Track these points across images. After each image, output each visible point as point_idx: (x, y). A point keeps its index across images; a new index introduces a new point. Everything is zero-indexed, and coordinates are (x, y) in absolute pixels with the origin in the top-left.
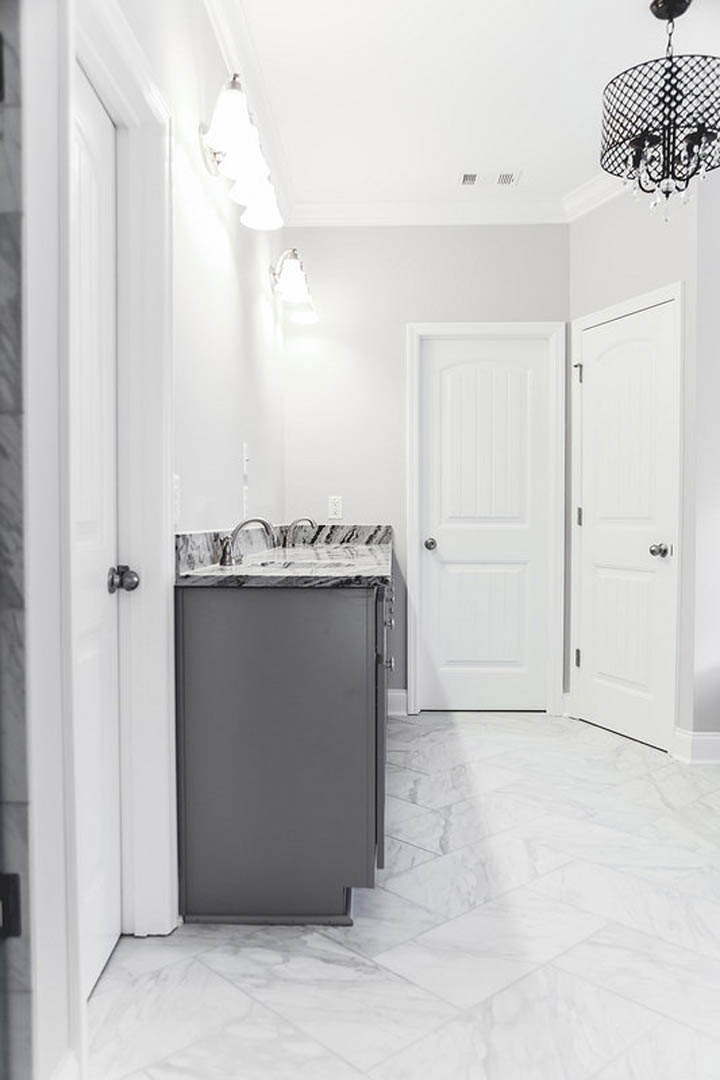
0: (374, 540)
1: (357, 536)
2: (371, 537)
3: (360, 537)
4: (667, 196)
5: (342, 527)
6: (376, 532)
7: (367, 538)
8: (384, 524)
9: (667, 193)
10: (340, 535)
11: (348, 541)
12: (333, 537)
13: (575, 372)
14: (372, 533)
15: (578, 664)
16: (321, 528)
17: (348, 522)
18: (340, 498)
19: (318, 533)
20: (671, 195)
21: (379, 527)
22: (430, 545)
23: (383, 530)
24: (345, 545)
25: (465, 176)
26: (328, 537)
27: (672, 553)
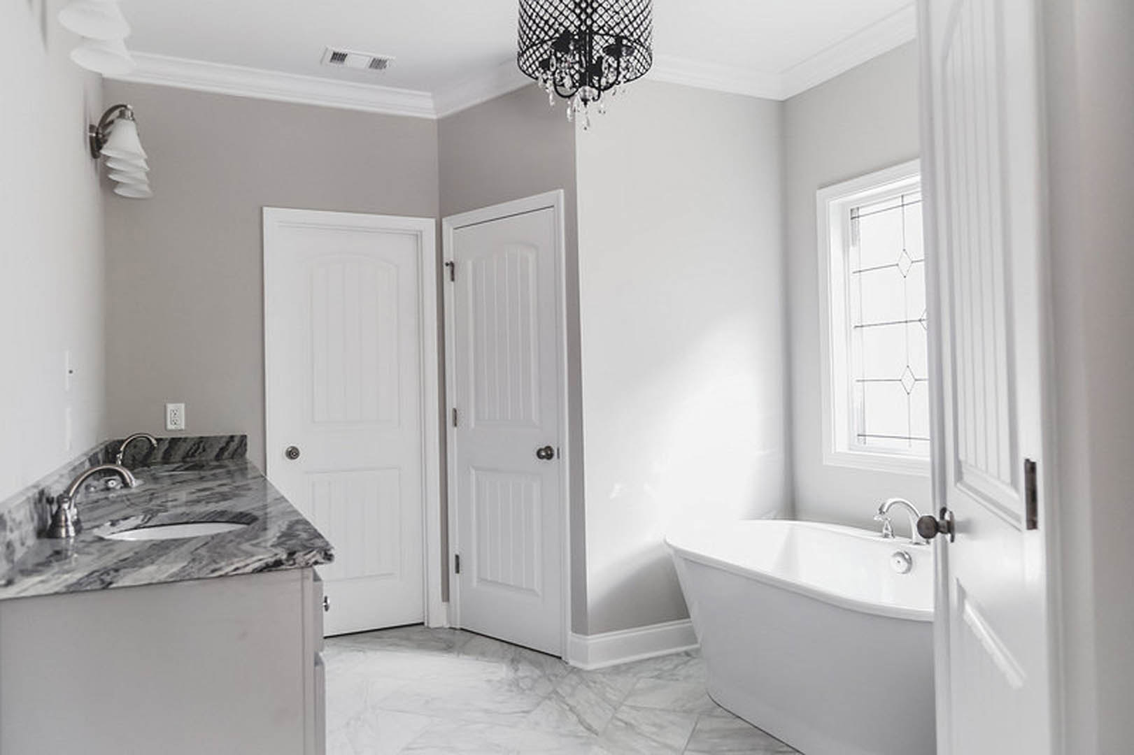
0: (225, 455)
1: (204, 450)
2: (222, 450)
3: (208, 450)
4: (585, 104)
5: (186, 439)
6: (228, 443)
7: (217, 451)
8: (238, 433)
9: (585, 101)
10: (181, 449)
11: (193, 456)
12: (172, 453)
13: (447, 270)
14: (223, 444)
15: (458, 571)
17: (192, 433)
18: (182, 405)
20: (589, 103)
21: (231, 436)
22: (292, 454)
23: (236, 440)
25: (335, 54)
26: (166, 452)
27: (558, 457)
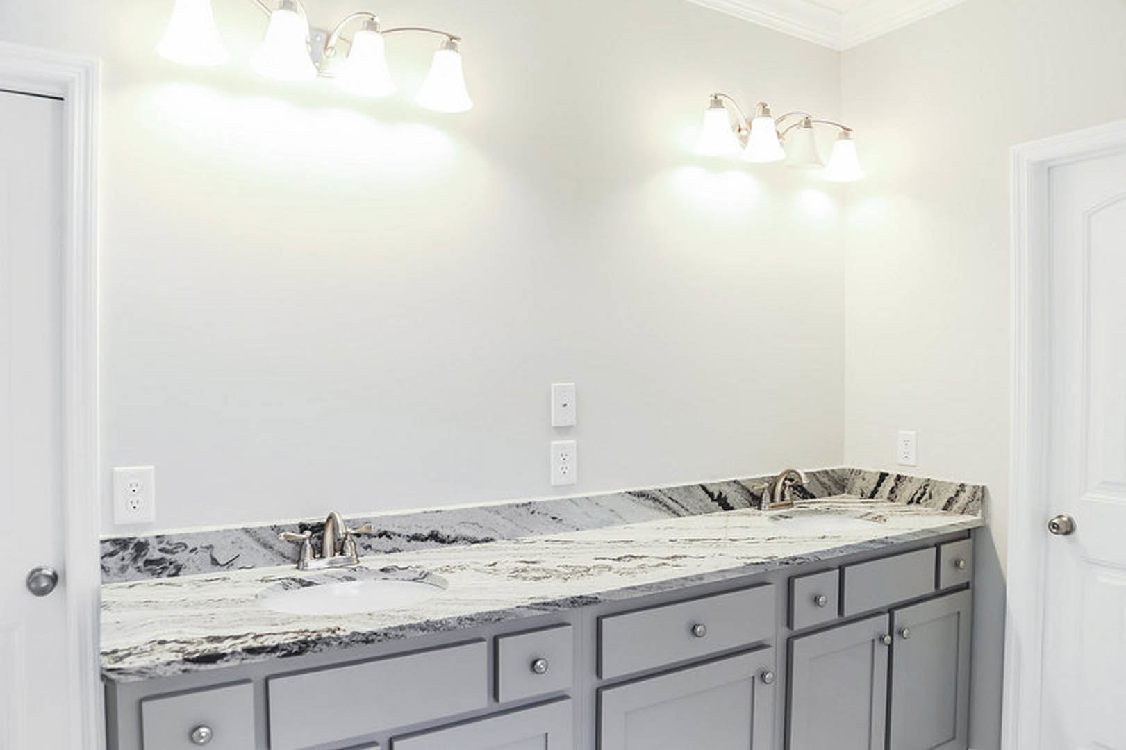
0: (955, 507)
1: (930, 497)
2: (950, 501)
3: (935, 498)
5: (911, 480)
6: (957, 493)
7: (944, 501)
8: (970, 482)
10: (907, 491)
11: (918, 502)
12: (898, 492)
14: (953, 495)
16: (883, 476)
17: (918, 473)
18: (913, 433)
19: (879, 484)
21: (962, 485)
22: (1064, 528)
23: (969, 491)
24: (913, 506)
26: (892, 491)
